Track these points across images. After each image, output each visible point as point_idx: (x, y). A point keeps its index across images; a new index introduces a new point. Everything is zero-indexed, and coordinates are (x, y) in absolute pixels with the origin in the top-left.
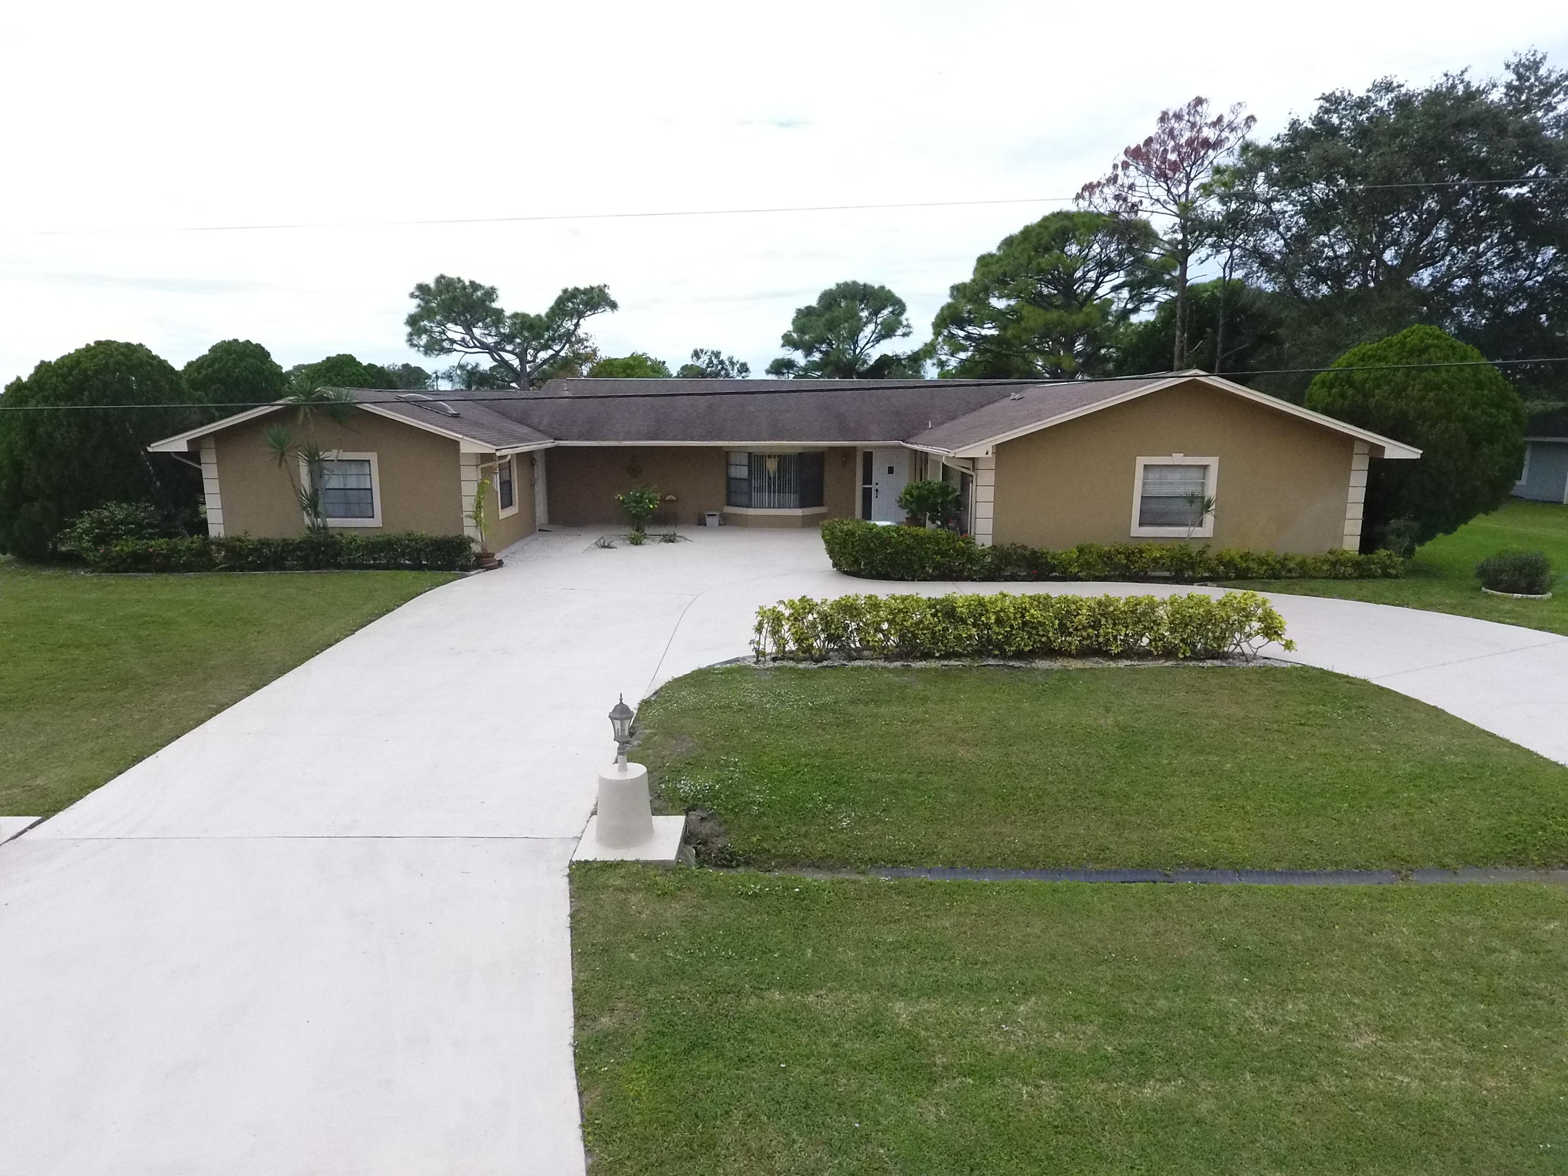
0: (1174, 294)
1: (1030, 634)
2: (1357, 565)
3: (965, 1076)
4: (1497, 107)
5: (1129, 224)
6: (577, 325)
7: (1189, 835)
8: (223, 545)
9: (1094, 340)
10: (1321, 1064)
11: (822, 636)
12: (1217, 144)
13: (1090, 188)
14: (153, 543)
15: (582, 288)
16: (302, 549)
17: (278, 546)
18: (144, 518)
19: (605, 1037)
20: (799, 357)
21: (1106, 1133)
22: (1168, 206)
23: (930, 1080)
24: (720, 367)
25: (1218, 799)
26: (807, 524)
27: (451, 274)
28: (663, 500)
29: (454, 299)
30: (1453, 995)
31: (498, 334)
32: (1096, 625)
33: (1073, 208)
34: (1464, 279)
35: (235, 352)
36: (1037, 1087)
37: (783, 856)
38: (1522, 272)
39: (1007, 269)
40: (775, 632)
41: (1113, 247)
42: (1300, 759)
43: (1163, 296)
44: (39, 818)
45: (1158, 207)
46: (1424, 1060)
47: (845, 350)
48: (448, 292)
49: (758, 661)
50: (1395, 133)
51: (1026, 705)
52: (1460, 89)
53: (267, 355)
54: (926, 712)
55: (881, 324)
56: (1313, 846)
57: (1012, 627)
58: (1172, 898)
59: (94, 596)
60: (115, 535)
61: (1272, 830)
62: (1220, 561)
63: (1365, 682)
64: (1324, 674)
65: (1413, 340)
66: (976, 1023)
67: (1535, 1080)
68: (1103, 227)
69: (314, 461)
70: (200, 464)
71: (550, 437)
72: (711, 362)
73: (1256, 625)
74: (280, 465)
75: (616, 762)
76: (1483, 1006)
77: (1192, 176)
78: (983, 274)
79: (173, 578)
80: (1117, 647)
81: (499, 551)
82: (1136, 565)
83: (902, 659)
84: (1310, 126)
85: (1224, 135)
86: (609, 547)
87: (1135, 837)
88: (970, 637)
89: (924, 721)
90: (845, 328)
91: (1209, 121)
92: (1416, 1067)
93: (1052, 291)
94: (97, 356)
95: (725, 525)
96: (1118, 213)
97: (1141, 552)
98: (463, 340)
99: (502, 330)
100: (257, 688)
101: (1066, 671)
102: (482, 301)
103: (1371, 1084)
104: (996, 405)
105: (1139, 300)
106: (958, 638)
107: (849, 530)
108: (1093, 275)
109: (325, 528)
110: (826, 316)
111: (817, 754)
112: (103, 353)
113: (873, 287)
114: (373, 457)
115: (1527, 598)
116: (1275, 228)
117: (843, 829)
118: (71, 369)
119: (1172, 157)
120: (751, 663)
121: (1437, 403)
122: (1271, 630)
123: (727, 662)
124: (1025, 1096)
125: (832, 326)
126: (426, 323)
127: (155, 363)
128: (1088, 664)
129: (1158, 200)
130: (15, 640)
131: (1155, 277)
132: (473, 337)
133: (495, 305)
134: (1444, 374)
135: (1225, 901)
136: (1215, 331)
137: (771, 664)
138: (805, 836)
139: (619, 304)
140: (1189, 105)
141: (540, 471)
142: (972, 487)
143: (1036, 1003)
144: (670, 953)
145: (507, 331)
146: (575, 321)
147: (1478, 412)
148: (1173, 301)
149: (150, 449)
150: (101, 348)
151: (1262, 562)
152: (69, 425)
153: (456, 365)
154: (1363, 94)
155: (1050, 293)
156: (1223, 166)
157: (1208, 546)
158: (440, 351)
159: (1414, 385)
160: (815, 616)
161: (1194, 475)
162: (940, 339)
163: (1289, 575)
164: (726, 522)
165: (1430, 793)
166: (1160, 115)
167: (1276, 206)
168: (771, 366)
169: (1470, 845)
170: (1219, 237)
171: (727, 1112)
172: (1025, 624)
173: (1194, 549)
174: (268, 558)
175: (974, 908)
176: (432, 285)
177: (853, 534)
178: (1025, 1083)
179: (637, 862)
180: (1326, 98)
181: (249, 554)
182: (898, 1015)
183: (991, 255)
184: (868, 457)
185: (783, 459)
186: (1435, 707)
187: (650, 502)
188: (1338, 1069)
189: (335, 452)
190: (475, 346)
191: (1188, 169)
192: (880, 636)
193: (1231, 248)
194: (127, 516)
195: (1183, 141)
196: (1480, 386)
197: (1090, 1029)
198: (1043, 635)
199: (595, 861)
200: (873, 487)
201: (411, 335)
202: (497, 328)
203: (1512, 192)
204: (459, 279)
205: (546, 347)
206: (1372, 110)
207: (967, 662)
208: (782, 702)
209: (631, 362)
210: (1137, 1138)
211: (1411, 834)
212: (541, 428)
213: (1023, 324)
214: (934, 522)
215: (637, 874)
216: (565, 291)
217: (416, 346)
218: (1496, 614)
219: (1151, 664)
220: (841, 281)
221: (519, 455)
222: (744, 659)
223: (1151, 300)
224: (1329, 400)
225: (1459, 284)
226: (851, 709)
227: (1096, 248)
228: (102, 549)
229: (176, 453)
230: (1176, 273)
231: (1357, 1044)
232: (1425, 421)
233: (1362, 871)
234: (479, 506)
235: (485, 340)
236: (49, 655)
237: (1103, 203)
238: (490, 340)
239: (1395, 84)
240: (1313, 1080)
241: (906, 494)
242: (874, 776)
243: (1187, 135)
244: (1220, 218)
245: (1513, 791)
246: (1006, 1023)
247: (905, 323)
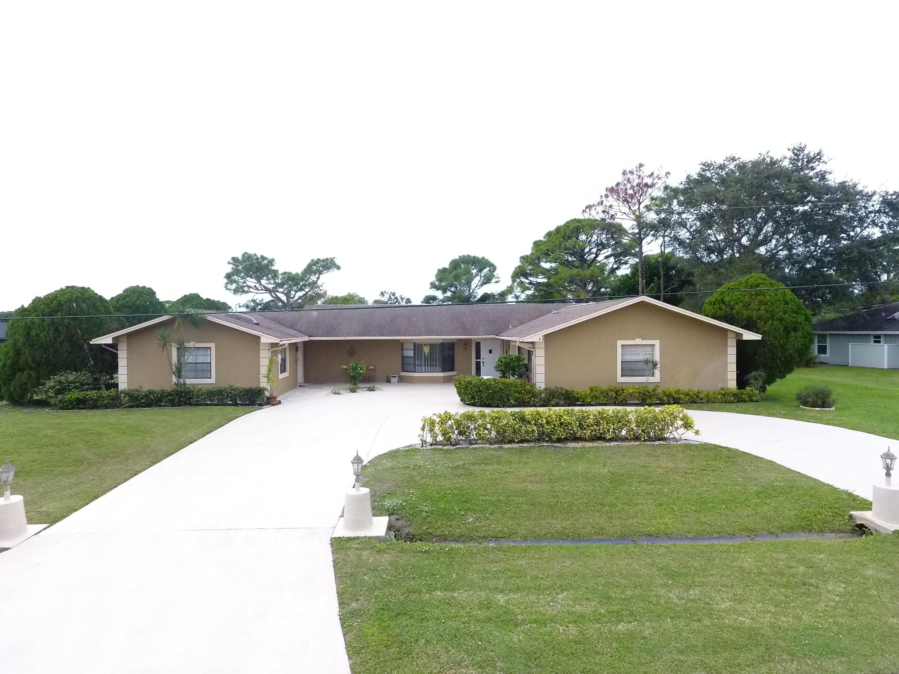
0: (638, 260)
1: (564, 429)
2: (735, 395)
3: (532, 623)
4: (787, 168)
5: (610, 224)
6: (318, 278)
7: (645, 522)
8: (128, 394)
9: (596, 283)
10: (705, 614)
11: (456, 432)
12: (652, 186)
13: (589, 207)
14: (89, 393)
15: (322, 259)
16: (171, 395)
17: (158, 394)
18: (84, 380)
19: (355, 611)
20: (439, 294)
21: (600, 644)
22: (629, 216)
23: (515, 625)
24: (395, 300)
25: (660, 505)
26: (446, 381)
27: (251, 252)
28: (368, 369)
29: (252, 265)
30: (770, 586)
31: (275, 283)
32: (598, 424)
33: (581, 217)
34: (784, 252)
35: (138, 292)
36: (567, 627)
37: (439, 536)
38: (812, 248)
39: (549, 247)
40: (431, 430)
41: (604, 236)
42: (702, 486)
43: (633, 261)
44: (48, 525)
45: (625, 216)
46: (753, 611)
47: (464, 291)
48: (249, 261)
49: (423, 446)
50: (739, 181)
51: (563, 464)
52: (768, 160)
53: (154, 293)
54: (511, 468)
55: (484, 276)
56: (707, 525)
57: (554, 425)
58: (636, 550)
59: (56, 421)
60: (67, 389)
61: (687, 519)
62: (664, 393)
63: (737, 450)
64: (716, 447)
65: (752, 281)
66: (538, 603)
67: (805, 617)
68: (598, 226)
69: (181, 349)
70: (117, 350)
71: (307, 335)
72: (390, 298)
73: (680, 423)
74: (163, 348)
75: (354, 487)
76: (784, 590)
77: (641, 201)
78: (537, 250)
79: (98, 412)
80: (609, 435)
81: (279, 396)
82: (621, 397)
83: (498, 444)
84: (696, 177)
85: (655, 181)
86: (338, 394)
87: (618, 523)
88: (533, 431)
89: (510, 472)
90: (464, 279)
91: (647, 175)
92: (749, 614)
93: (574, 259)
94: (66, 294)
95: (401, 382)
96: (605, 219)
97: (623, 390)
98: (255, 286)
99: (277, 281)
100: (155, 463)
101: (584, 447)
102: (267, 266)
103: (727, 621)
104: (545, 316)
105: (619, 263)
106: (527, 432)
107: (469, 381)
108: (594, 250)
109: (184, 384)
110: (454, 273)
111: (455, 489)
112: (70, 292)
113: (478, 258)
114: (212, 345)
115: (822, 410)
116: (685, 226)
117: (469, 523)
118: (52, 302)
119: (630, 192)
120: (419, 447)
121: (767, 311)
122: (687, 425)
123: (406, 447)
124: (561, 631)
125: (457, 278)
126: (235, 277)
127: (97, 297)
128: (595, 444)
129: (625, 213)
130: (16, 443)
131: (627, 252)
132: (261, 284)
133: (273, 268)
134: (768, 297)
135: (662, 550)
136: (659, 279)
137: (430, 447)
138: (450, 526)
139: (341, 267)
140: (636, 167)
141: (300, 355)
142: (533, 357)
143: (567, 594)
144: (384, 576)
145: (280, 281)
146: (317, 276)
147: (787, 315)
148: (637, 263)
149: (91, 343)
150: (69, 290)
151: (687, 394)
152: (49, 329)
153: (251, 300)
154: (722, 162)
155: (573, 260)
156: (655, 197)
157: (658, 387)
158: (242, 292)
159: (754, 303)
160: (453, 421)
161: (649, 349)
162: (515, 284)
163: (701, 401)
164: (402, 380)
165: (766, 500)
166: (623, 172)
167: (684, 216)
168: (424, 299)
169: (784, 523)
170: (656, 231)
171: (417, 640)
172: (561, 424)
173: (651, 388)
174: (153, 400)
175: (537, 556)
176: (240, 258)
177: (471, 383)
178: (561, 625)
179: (365, 537)
180: (704, 164)
181: (142, 398)
182: (499, 600)
183: (540, 241)
184: (478, 345)
185: (432, 346)
186: (771, 461)
187: (361, 369)
188: (712, 616)
189: (192, 343)
190: (262, 290)
191: (639, 198)
192: (486, 432)
193: (664, 236)
194: (75, 379)
195: (635, 184)
196: (787, 303)
197: (593, 604)
198: (571, 430)
199: (343, 537)
200: (481, 360)
201: (227, 284)
202: (274, 280)
203: (801, 208)
204: (255, 254)
205: (301, 289)
206: (727, 170)
207: (532, 444)
208: (437, 465)
209: (348, 297)
210: (614, 645)
211: (756, 519)
212: (302, 331)
213: (559, 276)
214: (514, 376)
215: (365, 542)
216: (312, 260)
217: (229, 289)
218: (806, 418)
219: (627, 444)
220: (461, 255)
221: (289, 344)
222: (415, 445)
223: (626, 263)
224: (714, 311)
225: (782, 254)
226: (472, 467)
227: (595, 237)
228: (60, 396)
229: (105, 345)
230: (637, 250)
231: (722, 606)
232: (761, 321)
233: (732, 536)
234: (270, 371)
235: (267, 286)
236: (37, 450)
237: (597, 215)
238: (271, 286)
239: (736, 158)
240: (699, 621)
241: (498, 361)
242: (485, 498)
243: (637, 181)
244: (656, 222)
245: (806, 498)
246: (552, 602)
247: (496, 276)
